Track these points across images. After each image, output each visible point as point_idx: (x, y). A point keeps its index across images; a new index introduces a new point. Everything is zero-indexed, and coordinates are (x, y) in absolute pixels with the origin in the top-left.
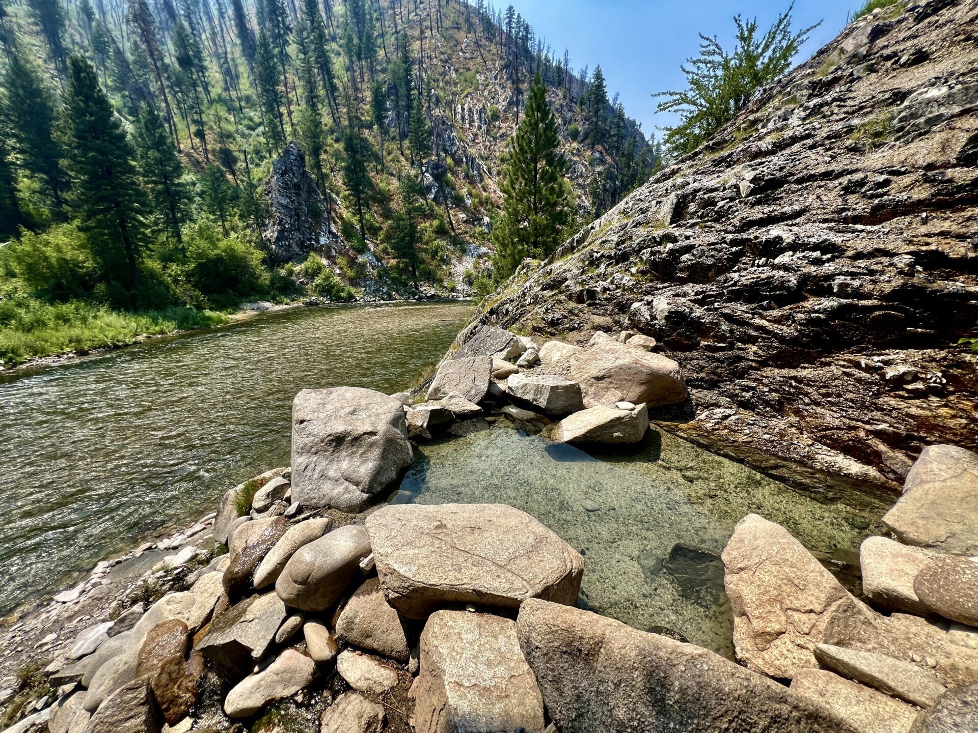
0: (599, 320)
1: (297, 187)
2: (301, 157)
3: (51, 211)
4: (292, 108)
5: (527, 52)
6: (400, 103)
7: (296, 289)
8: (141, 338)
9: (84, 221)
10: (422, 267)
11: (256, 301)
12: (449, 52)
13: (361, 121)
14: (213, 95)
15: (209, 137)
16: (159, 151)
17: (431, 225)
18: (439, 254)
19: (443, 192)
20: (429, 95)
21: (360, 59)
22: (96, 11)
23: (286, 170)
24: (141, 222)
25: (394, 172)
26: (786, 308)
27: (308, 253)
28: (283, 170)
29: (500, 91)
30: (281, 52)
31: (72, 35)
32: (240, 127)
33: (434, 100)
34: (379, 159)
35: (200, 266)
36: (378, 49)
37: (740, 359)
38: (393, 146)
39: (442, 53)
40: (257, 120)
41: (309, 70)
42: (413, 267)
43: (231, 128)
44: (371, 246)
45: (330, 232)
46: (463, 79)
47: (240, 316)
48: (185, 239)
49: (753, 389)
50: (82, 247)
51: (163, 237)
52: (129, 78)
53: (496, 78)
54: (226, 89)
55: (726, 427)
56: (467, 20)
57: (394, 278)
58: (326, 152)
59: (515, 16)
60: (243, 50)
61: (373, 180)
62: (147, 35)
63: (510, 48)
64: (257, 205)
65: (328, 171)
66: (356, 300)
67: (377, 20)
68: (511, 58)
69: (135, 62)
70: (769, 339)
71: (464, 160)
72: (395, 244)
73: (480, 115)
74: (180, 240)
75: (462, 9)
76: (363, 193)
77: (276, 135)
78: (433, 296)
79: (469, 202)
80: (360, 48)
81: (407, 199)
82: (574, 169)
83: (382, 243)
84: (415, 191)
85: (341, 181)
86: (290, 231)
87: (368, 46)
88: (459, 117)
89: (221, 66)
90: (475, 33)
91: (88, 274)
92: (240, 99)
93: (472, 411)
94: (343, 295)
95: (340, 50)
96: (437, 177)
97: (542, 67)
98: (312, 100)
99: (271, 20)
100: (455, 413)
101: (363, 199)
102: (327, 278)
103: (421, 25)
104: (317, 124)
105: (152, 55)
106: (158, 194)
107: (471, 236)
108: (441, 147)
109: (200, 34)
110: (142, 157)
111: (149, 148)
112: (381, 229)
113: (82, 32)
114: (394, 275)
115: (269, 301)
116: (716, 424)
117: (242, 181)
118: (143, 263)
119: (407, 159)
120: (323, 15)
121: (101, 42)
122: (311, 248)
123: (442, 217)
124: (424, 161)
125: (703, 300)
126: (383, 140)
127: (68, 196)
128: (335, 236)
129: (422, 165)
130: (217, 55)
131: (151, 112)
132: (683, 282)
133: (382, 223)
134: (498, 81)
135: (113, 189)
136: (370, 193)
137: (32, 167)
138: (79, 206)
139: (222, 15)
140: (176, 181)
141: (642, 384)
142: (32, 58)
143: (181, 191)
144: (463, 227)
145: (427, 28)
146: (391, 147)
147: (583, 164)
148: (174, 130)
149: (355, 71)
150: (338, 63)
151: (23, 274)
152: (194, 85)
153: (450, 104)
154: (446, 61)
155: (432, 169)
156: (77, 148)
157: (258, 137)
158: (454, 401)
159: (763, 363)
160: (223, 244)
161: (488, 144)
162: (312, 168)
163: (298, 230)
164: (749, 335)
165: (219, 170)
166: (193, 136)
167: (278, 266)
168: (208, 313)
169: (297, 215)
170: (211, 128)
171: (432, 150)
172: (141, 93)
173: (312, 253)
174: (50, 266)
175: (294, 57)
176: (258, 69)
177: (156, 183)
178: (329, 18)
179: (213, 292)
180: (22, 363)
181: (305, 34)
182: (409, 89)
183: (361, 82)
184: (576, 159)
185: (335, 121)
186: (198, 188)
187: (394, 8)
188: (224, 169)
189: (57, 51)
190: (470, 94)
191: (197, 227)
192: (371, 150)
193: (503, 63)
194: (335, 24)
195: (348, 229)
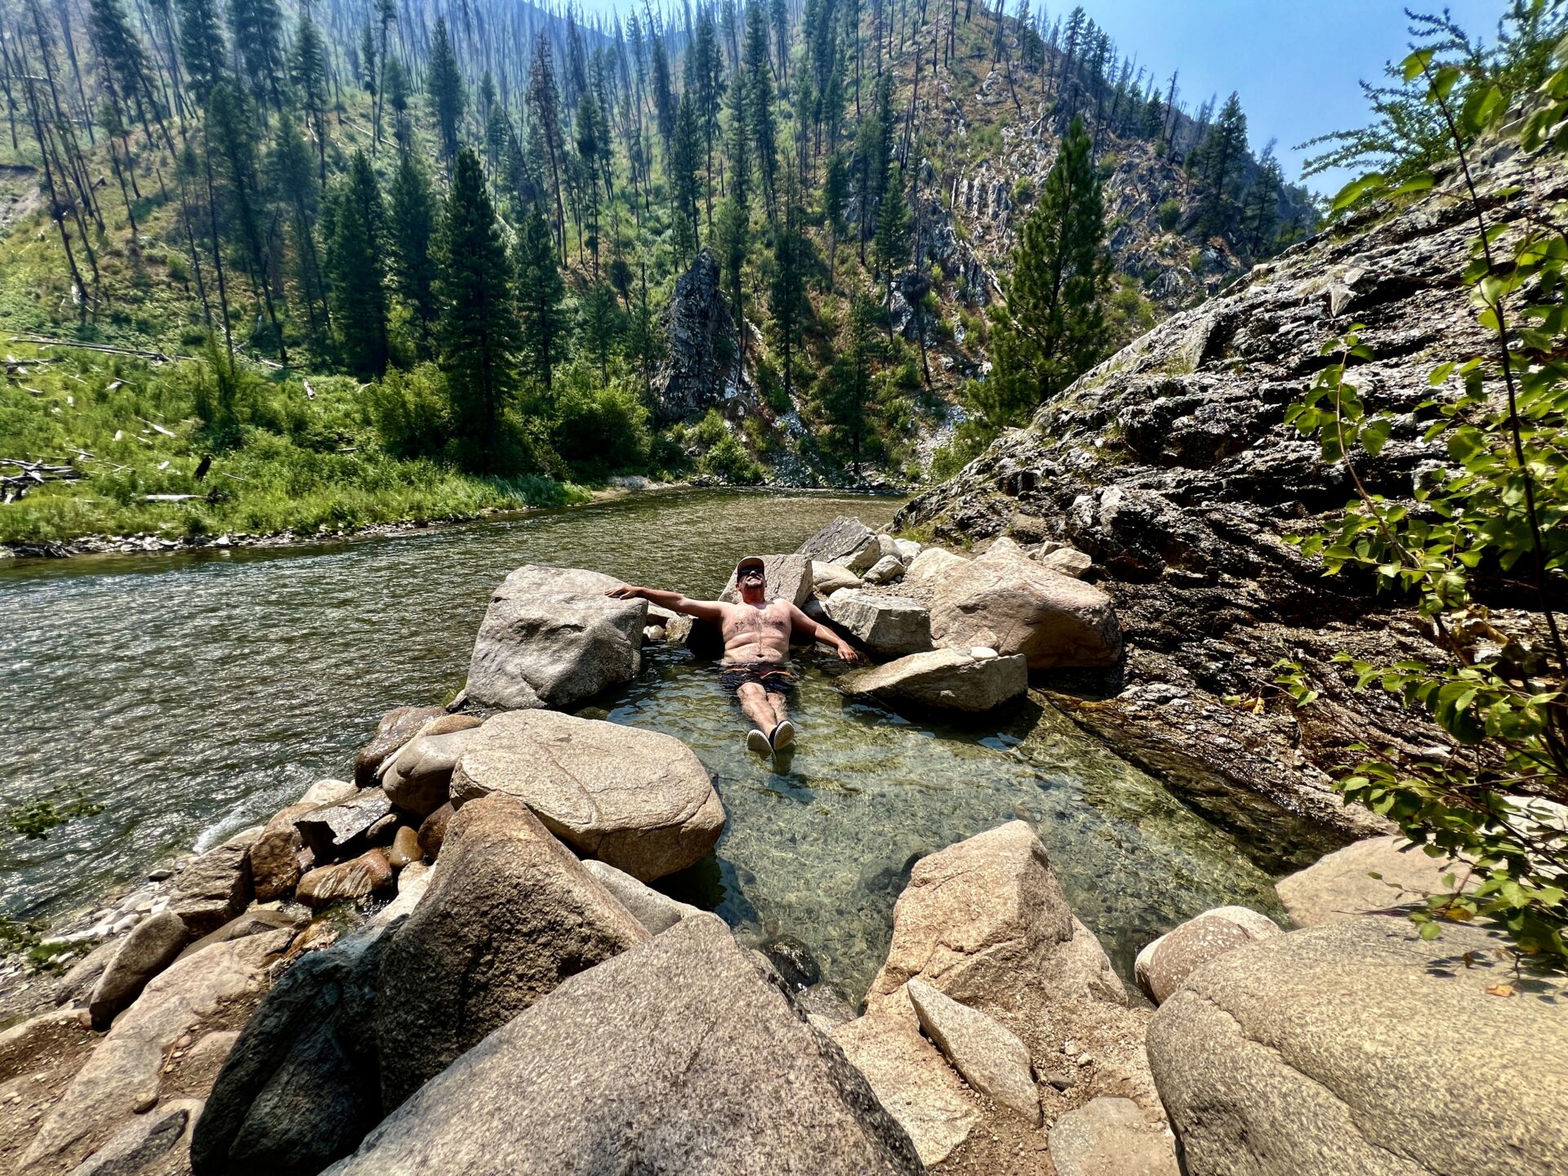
0: (1022, 522)
1: (704, 314)
2: (715, 271)
3: (417, 345)
4: (714, 200)
5: (1098, 84)
6: (869, 183)
7: (685, 460)
8: (486, 512)
9: (447, 358)
10: (869, 439)
11: (629, 475)
12: (960, 96)
13: (806, 213)
14: (616, 190)
15: (602, 247)
16: (539, 267)
17: (893, 373)
18: (900, 420)
19: (921, 321)
20: (917, 170)
21: (817, 121)
22: (498, 91)
23: (692, 289)
24: (508, 362)
25: (847, 291)
26: (1321, 515)
27: (706, 410)
28: (688, 291)
29: (1039, 152)
30: (709, 122)
31: (469, 124)
32: (643, 231)
33: (923, 175)
34: (825, 271)
35: (569, 425)
36: (846, 104)
37: (1222, 603)
38: (851, 251)
39: (948, 99)
40: (666, 220)
41: (741, 146)
42: (856, 438)
43: (631, 233)
44: (797, 404)
45: (741, 381)
46: (977, 137)
47: (607, 494)
48: (555, 385)
49: (1229, 656)
50: (442, 390)
51: (529, 381)
52: (522, 173)
53: (1034, 132)
54: (633, 180)
55: (1158, 717)
56: (998, 42)
57: (824, 454)
58: (749, 262)
59: (1084, 25)
60: (660, 125)
61: (813, 303)
62: (548, 117)
63: (1066, 80)
64: (648, 340)
65: (749, 291)
66: (764, 484)
67: (852, 58)
68: (1065, 96)
69: (531, 153)
70: (1279, 570)
71: (962, 269)
72: (832, 401)
73: (999, 195)
74: (549, 387)
75: (992, 24)
76: (794, 322)
77: (686, 239)
78: (881, 486)
79: (960, 337)
80: (819, 104)
81: (860, 331)
82: (1163, 280)
83: (813, 400)
84: (872, 320)
85: (766, 306)
86: (686, 377)
87: (832, 101)
88: (962, 199)
89: (630, 149)
90: (1007, 60)
91: (444, 426)
92: (648, 192)
94: (747, 474)
95: (792, 110)
96: (913, 298)
97: (1125, 105)
98: (740, 189)
99: (701, 77)
101: (793, 331)
102: (729, 448)
103: (919, 57)
104: (741, 221)
105: (550, 140)
106: (531, 324)
107: (956, 393)
108: (925, 249)
109: (611, 108)
110: (520, 276)
111: (529, 264)
112: (814, 377)
113: (480, 118)
114: (827, 450)
115: (645, 476)
116: (1144, 708)
117: (635, 306)
118: (503, 414)
119: (869, 271)
120: (775, 60)
121: (497, 130)
122: (711, 402)
123: (914, 360)
124: (895, 272)
125: (1186, 497)
126: (835, 243)
127: (435, 327)
128: (746, 386)
129: (890, 278)
130: (627, 134)
131: (537, 216)
132: (1169, 464)
133: (819, 368)
134: (1037, 136)
135: (483, 318)
136: (805, 323)
137: (405, 290)
138: (444, 339)
139: (641, 80)
140: (556, 307)
141: (1028, 624)
142: (424, 156)
143: (558, 321)
144: (944, 378)
145: (928, 62)
146: (847, 251)
147: (1180, 272)
148: (562, 240)
149: (808, 140)
150: (785, 133)
151: (378, 421)
152: (594, 177)
153: (949, 181)
154: (953, 112)
155: (906, 284)
156: (451, 266)
157: (664, 245)
159: (1262, 614)
160: (600, 395)
161: (1006, 241)
162: (728, 286)
163: (697, 376)
164: (1248, 562)
165: (608, 291)
166: (583, 246)
167: (664, 428)
168: (568, 486)
169: (699, 354)
170: (607, 235)
171: (909, 254)
172: (532, 192)
173: (712, 411)
174: (407, 414)
175: (725, 127)
176: (675, 147)
177: (531, 309)
178: (782, 65)
179: (576, 458)
180: (361, 529)
181: (744, 92)
182: (886, 161)
183: (815, 156)
184: (1169, 262)
185: (769, 216)
186: (580, 317)
187: (880, 38)
188: (615, 290)
189: (451, 146)
190: (987, 161)
191: (572, 368)
192: (815, 258)
193: (1050, 105)
194: (790, 71)
195: (766, 378)
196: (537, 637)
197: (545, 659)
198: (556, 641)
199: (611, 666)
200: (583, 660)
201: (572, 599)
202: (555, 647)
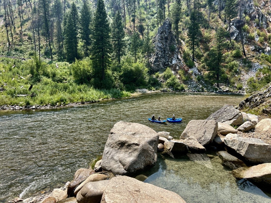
1: (166, 38)
2: (170, 25)
3: (85, 53)
4: (170, 4)
7: (159, 84)
8: (101, 100)
9: (92, 56)
10: (222, 75)
11: (142, 88)
13: (200, 4)
14: (141, 5)
15: (136, 21)
16: (118, 29)
17: (231, 53)
18: (234, 69)
19: (242, 35)
23: (163, 31)
24: (109, 56)
25: (214, 27)
27: (166, 68)
28: (161, 32)
32: (148, 15)
34: (207, 22)
38: (216, 14)
40: (155, 12)
42: (218, 75)
43: (145, 16)
44: (196, 64)
45: (178, 58)
47: (135, 94)
48: (121, 62)
50: (90, 65)
51: (114, 61)
52: (115, 3)
54: (146, 1)
57: (206, 81)
58: (181, 21)
61: (202, 32)
64: (149, 47)
65: (181, 30)
66: (185, 91)
71: (257, 16)
72: (209, 63)
74: (119, 63)
76: (196, 39)
77: (161, 17)
78: (227, 91)
79: (257, 39)
81: (219, 40)
83: (202, 63)
84: (223, 36)
85: (186, 34)
86: (160, 58)
91: (90, 75)
92: (150, 4)
93: (199, 148)
94: (179, 88)
96: (239, 28)
100: (188, 147)
101: (195, 41)
102: (173, 79)
104: (179, 9)
106: (115, 45)
107: (256, 58)
108: (243, 11)
110: (113, 31)
111: (116, 28)
112: (203, 56)
114: (207, 79)
115: (147, 89)
117: (145, 38)
118: (107, 71)
119: (222, 20)
122: (168, 65)
123: (239, 48)
124: (232, 20)
126: (210, 12)
127: (90, 47)
128: (180, 60)
129: (230, 22)
131: (118, 14)
133: (204, 53)
135: (103, 44)
136: (200, 38)
137: (83, 38)
138: (92, 51)
140: (122, 40)
142: (90, 2)
143: (123, 43)
144: (252, 54)
146: (214, 15)
148: (125, 20)
151: (73, 74)
155: (236, 23)
156: (95, 30)
157: (154, 19)
158: (190, 141)
160: (134, 65)
162: (174, 29)
163: (164, 57)
165: (137, 34)
166: (131, 22)
167: (153, 74)
169: (164, 51)
170: (138, 18)
171: (237, 13)
172: (117, 8)
173: (168, 68)
174: (81, 72)
177: (115, 41)
179: (127, 84)
180: (67, 104)
185: (188, 7)
186: (129, 42)
188: (139, 33)
191: (126, 57)
192: (203, 18)
195: (186, 57)
196: (124, 147)
197: (127, 155)
198: (130, 149)
199: (148, 159)
200: (139, 156)
201: (135, 134)
202: (130, 151)
